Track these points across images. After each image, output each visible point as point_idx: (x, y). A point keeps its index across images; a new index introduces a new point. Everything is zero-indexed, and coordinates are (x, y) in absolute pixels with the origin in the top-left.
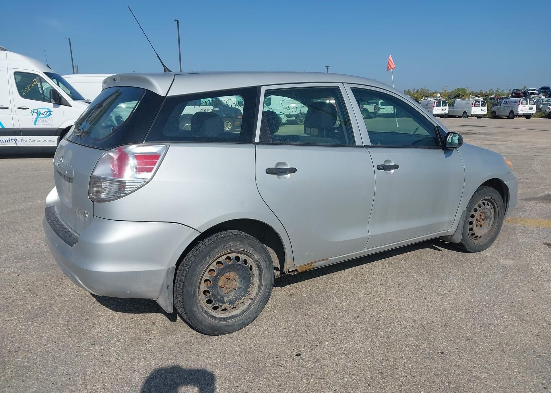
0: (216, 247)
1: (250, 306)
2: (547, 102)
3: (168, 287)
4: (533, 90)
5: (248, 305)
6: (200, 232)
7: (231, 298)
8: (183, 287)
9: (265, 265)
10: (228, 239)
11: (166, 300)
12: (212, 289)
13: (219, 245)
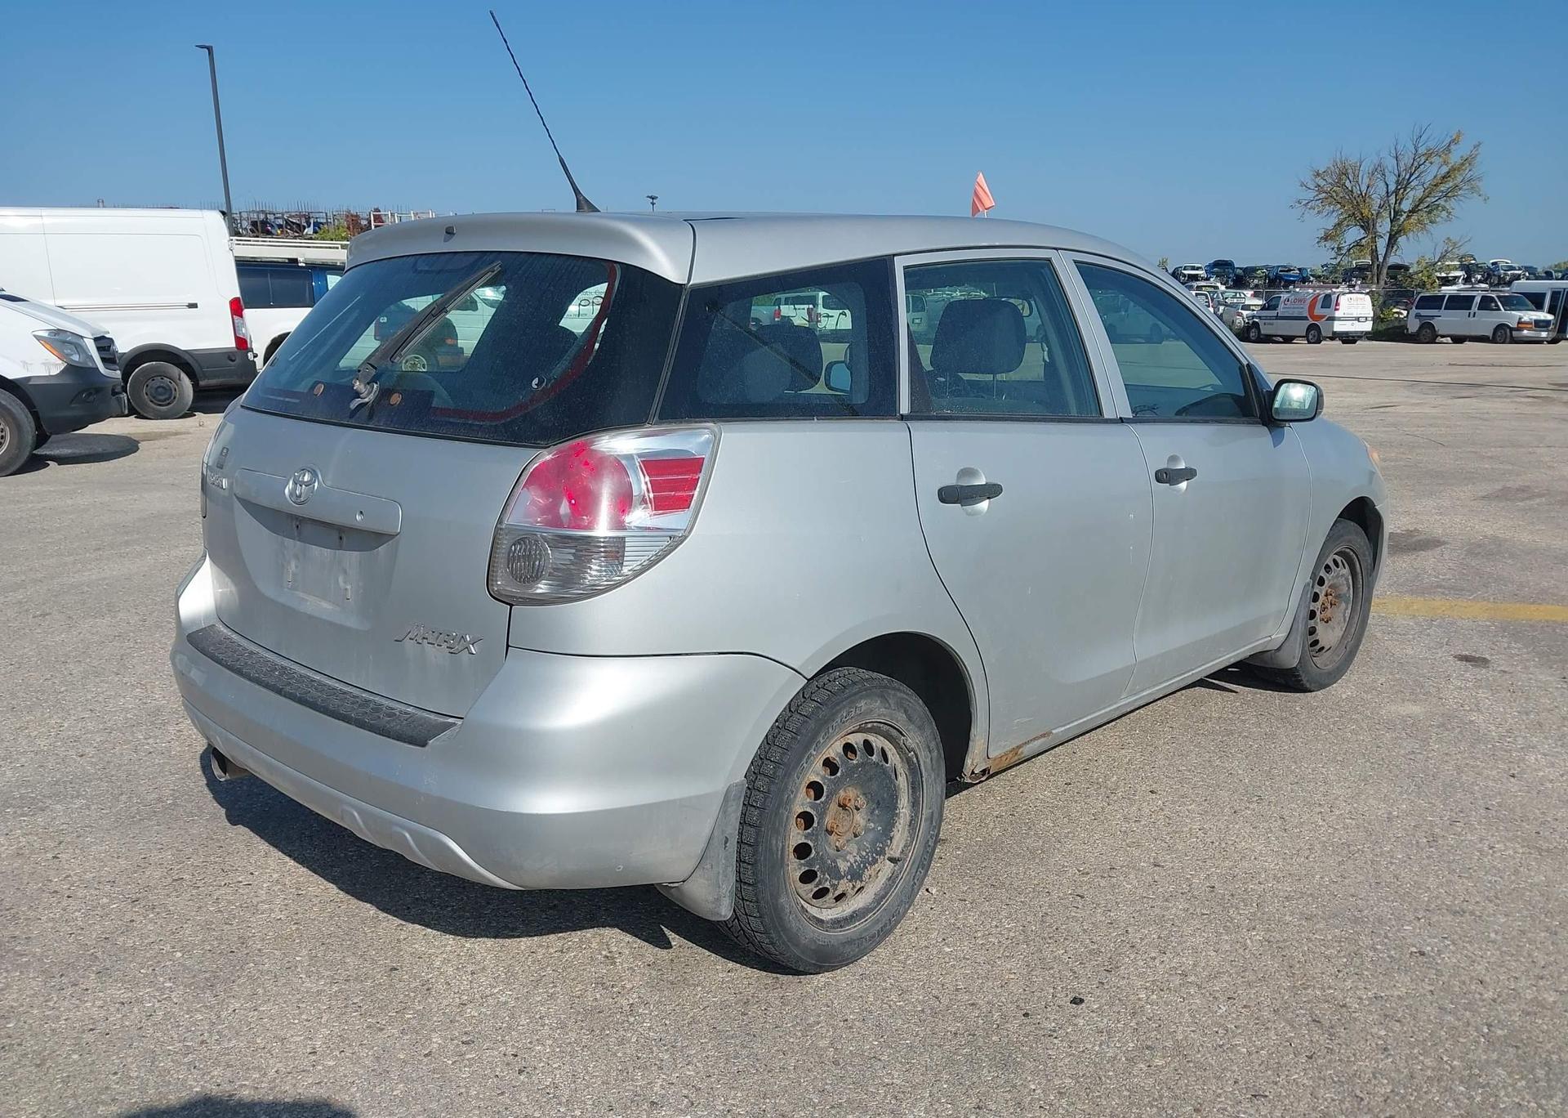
0: (832, 718)
1: (892, 879)
2: (1235, 300)
3: (726, 843)
4: (1193, 268)
5: (886, 877)
6: (804, 677)
7: (852, 861)
8: (756, 839)
9: (928, 760)
10: (855, 694)
11: (718, 881)
12: (817, 840)
13: (838, 711)
